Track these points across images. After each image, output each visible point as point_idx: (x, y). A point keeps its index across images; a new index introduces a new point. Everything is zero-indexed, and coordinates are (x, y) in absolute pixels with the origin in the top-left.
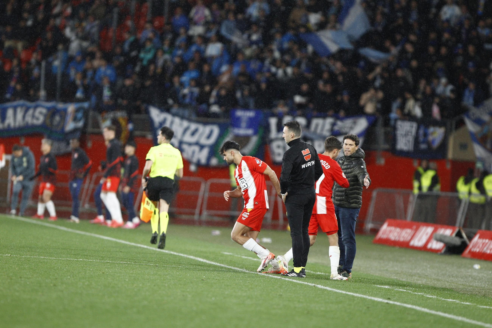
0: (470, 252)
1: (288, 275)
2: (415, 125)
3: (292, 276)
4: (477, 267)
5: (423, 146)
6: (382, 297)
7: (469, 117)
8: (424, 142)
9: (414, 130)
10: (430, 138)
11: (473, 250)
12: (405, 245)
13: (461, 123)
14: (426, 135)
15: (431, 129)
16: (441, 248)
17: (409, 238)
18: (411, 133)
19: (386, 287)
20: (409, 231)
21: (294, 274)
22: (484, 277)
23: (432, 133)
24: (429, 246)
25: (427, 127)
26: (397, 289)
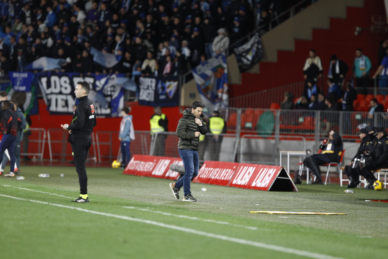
0: (199, 178)
1: (77, 202)
2: (154, 80)
3: (81, 202)
4: (204, 189)
5: (162, 97)
6: (128, 215)
7: (196, 72)
8: (162, 94)
9: (154, 85)
10: (168, 90)
11: (200, 176)
12: (148, 175)
13: (190, 77)
14: (163, 88)
15: (168, 84)
16: (176, 176)
17: (151, 169)
18: (151, 87)
19: (133, 208)
20: (151, 163)
21: (82, 200)
22: (210, 197)
23: (169, 87)
24: (167, 175)
25: (164, 82)
26: (140, 209)
